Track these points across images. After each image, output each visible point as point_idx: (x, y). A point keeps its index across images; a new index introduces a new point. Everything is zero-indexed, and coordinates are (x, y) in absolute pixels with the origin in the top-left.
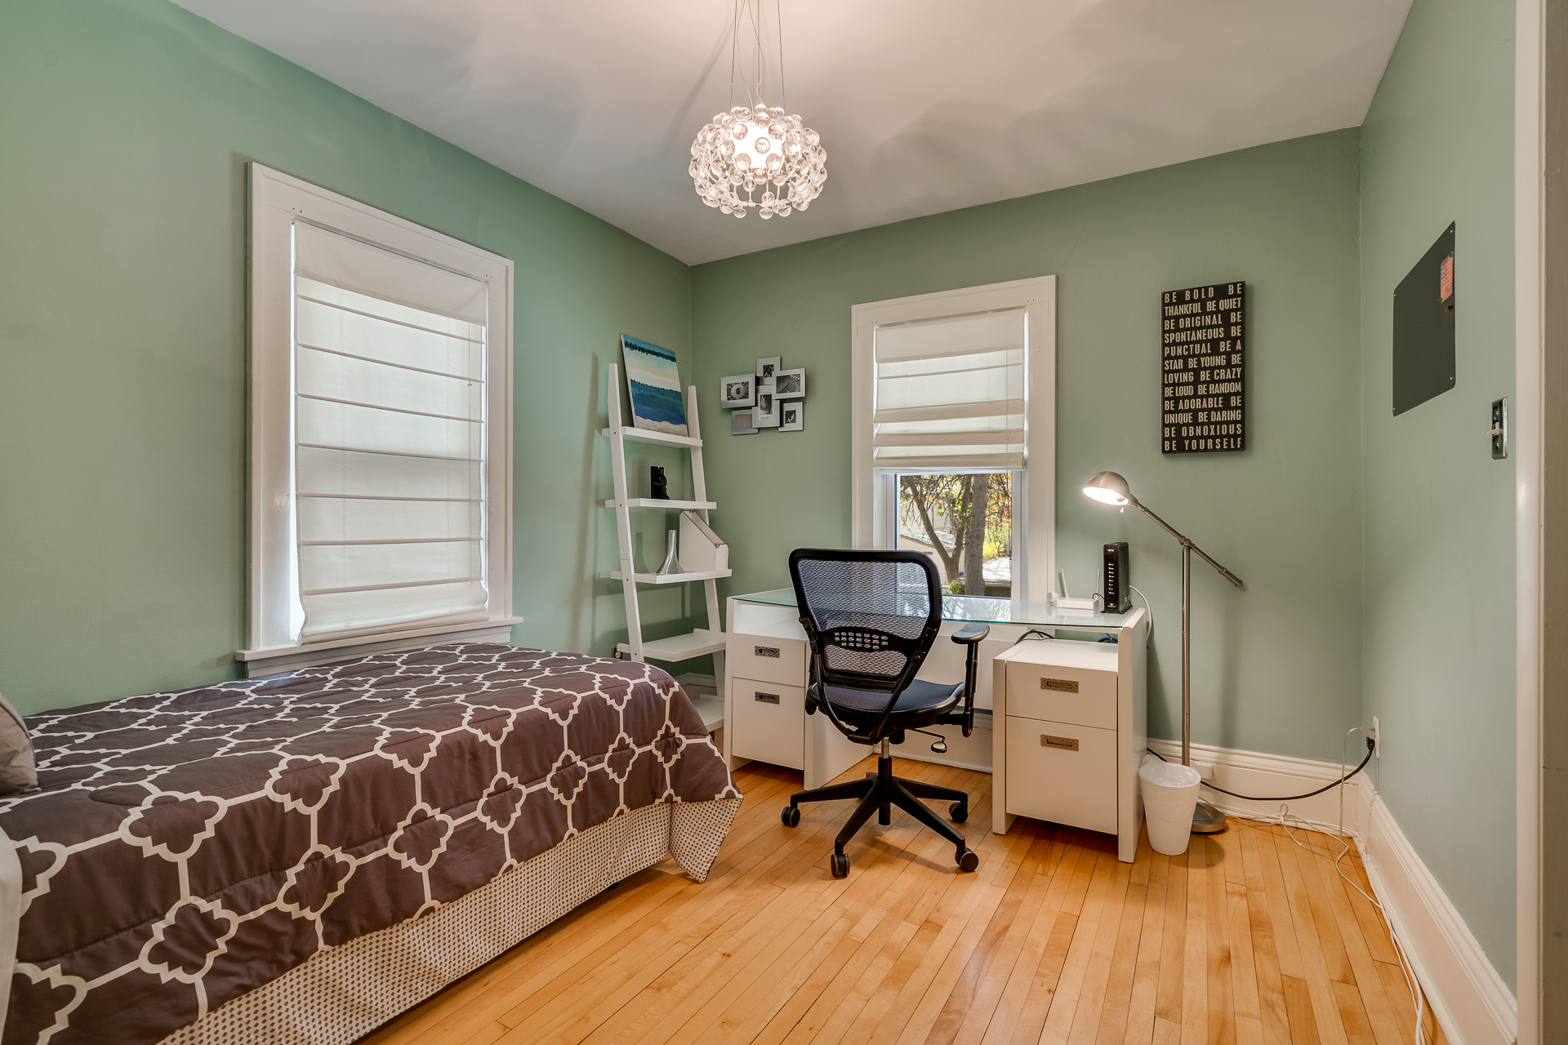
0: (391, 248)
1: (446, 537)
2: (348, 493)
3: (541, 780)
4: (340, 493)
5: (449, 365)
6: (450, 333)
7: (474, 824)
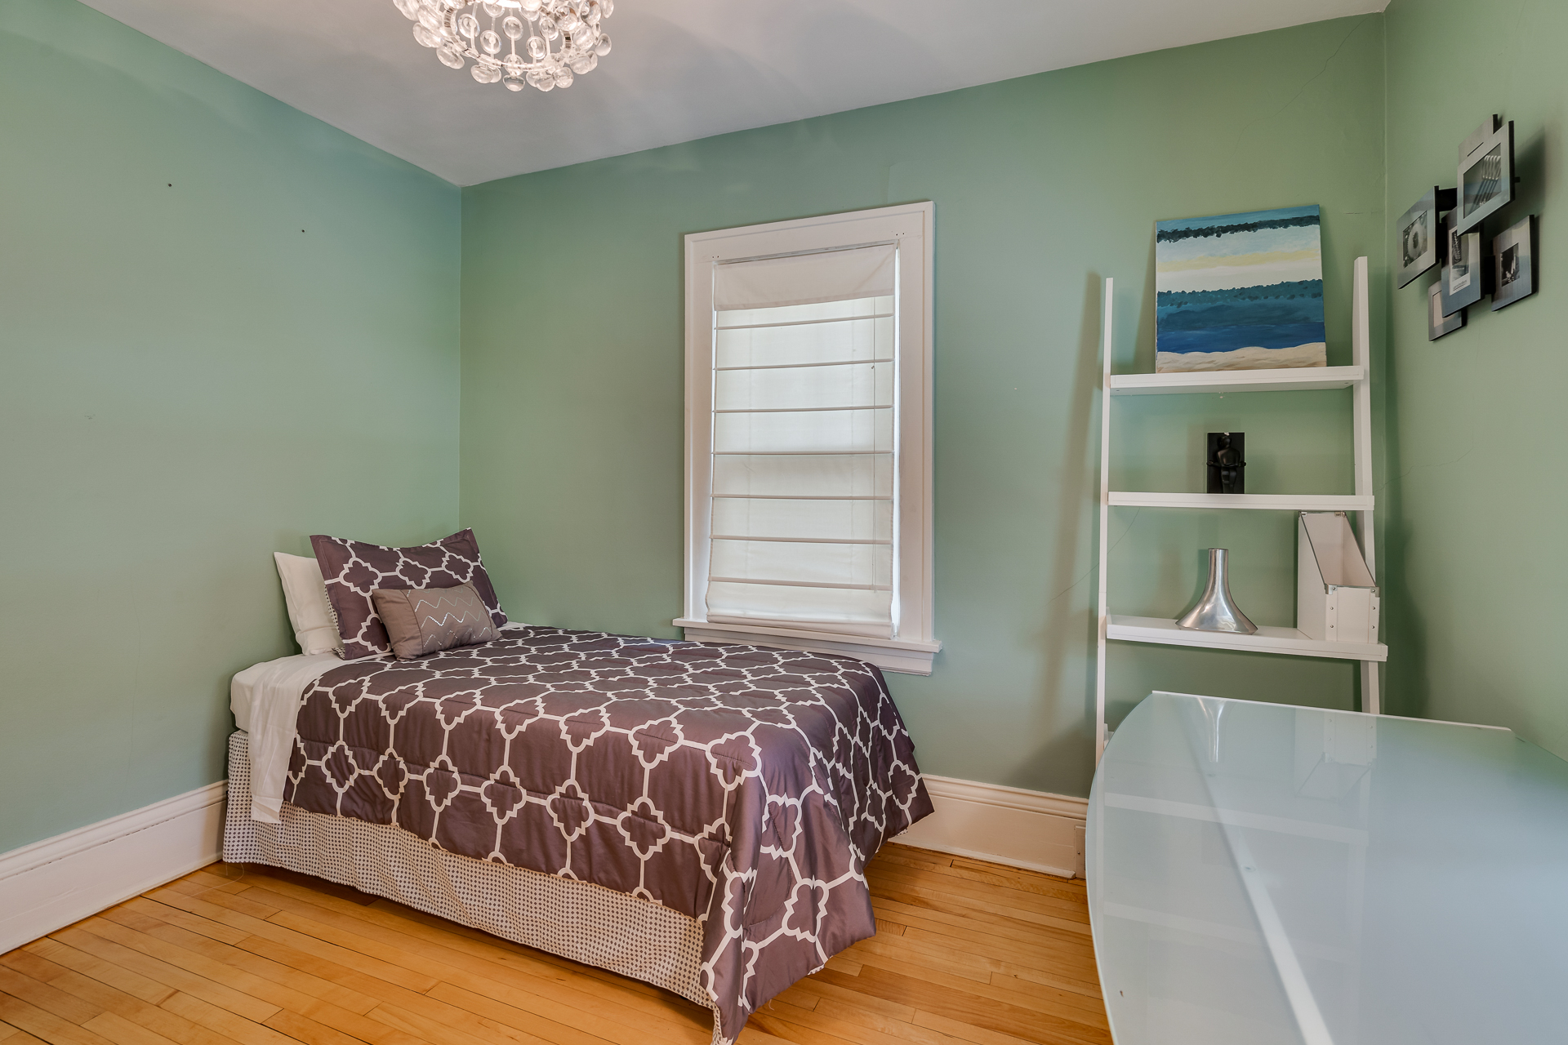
0: (792, 253)
1: (850, 538)
2: (752, 494)
3: (542, 795)
4: (746, 493)
5: (854, 350)
6: (855, 316)
7: (475, 798)
